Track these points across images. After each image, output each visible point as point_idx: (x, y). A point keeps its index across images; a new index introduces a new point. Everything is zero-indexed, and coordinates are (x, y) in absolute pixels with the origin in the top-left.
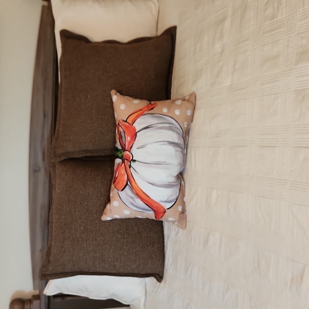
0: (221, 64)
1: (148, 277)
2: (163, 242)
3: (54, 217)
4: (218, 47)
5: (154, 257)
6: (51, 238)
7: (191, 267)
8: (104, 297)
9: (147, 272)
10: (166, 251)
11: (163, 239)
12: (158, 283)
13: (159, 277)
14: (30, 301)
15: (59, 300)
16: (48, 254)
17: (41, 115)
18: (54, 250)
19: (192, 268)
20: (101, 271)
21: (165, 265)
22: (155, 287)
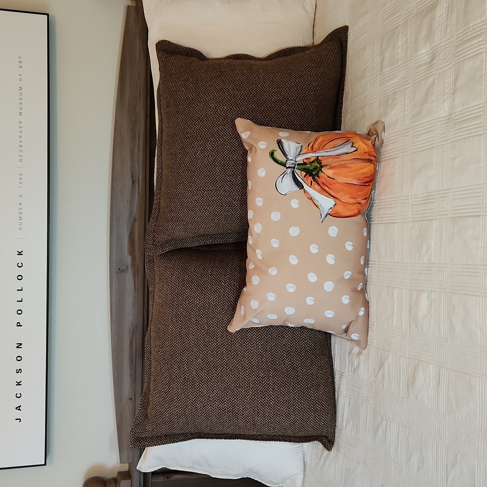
0: (430, 80)
1: (309, 441)
2: (333, 383)
3: (153, 345)
4: (424, 52)
5: (319, 407)
6: (149, 379)
7: (384, 424)
8: (237, 475)
9: (307, 434)
10: (338, 397)
11: (333, 378)
12: (326, 452)
13: (328, 442)
14: (115, 481)
15: (161, 479)
16: (145, 404)
17: (128, 181)
18: (154, 398)
19: (386, 427)
20: (232, 432)
21: (337, 421)
22: (320, 459)
